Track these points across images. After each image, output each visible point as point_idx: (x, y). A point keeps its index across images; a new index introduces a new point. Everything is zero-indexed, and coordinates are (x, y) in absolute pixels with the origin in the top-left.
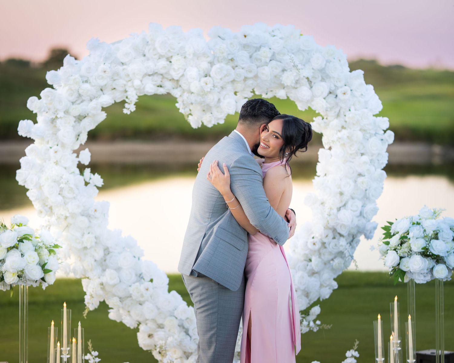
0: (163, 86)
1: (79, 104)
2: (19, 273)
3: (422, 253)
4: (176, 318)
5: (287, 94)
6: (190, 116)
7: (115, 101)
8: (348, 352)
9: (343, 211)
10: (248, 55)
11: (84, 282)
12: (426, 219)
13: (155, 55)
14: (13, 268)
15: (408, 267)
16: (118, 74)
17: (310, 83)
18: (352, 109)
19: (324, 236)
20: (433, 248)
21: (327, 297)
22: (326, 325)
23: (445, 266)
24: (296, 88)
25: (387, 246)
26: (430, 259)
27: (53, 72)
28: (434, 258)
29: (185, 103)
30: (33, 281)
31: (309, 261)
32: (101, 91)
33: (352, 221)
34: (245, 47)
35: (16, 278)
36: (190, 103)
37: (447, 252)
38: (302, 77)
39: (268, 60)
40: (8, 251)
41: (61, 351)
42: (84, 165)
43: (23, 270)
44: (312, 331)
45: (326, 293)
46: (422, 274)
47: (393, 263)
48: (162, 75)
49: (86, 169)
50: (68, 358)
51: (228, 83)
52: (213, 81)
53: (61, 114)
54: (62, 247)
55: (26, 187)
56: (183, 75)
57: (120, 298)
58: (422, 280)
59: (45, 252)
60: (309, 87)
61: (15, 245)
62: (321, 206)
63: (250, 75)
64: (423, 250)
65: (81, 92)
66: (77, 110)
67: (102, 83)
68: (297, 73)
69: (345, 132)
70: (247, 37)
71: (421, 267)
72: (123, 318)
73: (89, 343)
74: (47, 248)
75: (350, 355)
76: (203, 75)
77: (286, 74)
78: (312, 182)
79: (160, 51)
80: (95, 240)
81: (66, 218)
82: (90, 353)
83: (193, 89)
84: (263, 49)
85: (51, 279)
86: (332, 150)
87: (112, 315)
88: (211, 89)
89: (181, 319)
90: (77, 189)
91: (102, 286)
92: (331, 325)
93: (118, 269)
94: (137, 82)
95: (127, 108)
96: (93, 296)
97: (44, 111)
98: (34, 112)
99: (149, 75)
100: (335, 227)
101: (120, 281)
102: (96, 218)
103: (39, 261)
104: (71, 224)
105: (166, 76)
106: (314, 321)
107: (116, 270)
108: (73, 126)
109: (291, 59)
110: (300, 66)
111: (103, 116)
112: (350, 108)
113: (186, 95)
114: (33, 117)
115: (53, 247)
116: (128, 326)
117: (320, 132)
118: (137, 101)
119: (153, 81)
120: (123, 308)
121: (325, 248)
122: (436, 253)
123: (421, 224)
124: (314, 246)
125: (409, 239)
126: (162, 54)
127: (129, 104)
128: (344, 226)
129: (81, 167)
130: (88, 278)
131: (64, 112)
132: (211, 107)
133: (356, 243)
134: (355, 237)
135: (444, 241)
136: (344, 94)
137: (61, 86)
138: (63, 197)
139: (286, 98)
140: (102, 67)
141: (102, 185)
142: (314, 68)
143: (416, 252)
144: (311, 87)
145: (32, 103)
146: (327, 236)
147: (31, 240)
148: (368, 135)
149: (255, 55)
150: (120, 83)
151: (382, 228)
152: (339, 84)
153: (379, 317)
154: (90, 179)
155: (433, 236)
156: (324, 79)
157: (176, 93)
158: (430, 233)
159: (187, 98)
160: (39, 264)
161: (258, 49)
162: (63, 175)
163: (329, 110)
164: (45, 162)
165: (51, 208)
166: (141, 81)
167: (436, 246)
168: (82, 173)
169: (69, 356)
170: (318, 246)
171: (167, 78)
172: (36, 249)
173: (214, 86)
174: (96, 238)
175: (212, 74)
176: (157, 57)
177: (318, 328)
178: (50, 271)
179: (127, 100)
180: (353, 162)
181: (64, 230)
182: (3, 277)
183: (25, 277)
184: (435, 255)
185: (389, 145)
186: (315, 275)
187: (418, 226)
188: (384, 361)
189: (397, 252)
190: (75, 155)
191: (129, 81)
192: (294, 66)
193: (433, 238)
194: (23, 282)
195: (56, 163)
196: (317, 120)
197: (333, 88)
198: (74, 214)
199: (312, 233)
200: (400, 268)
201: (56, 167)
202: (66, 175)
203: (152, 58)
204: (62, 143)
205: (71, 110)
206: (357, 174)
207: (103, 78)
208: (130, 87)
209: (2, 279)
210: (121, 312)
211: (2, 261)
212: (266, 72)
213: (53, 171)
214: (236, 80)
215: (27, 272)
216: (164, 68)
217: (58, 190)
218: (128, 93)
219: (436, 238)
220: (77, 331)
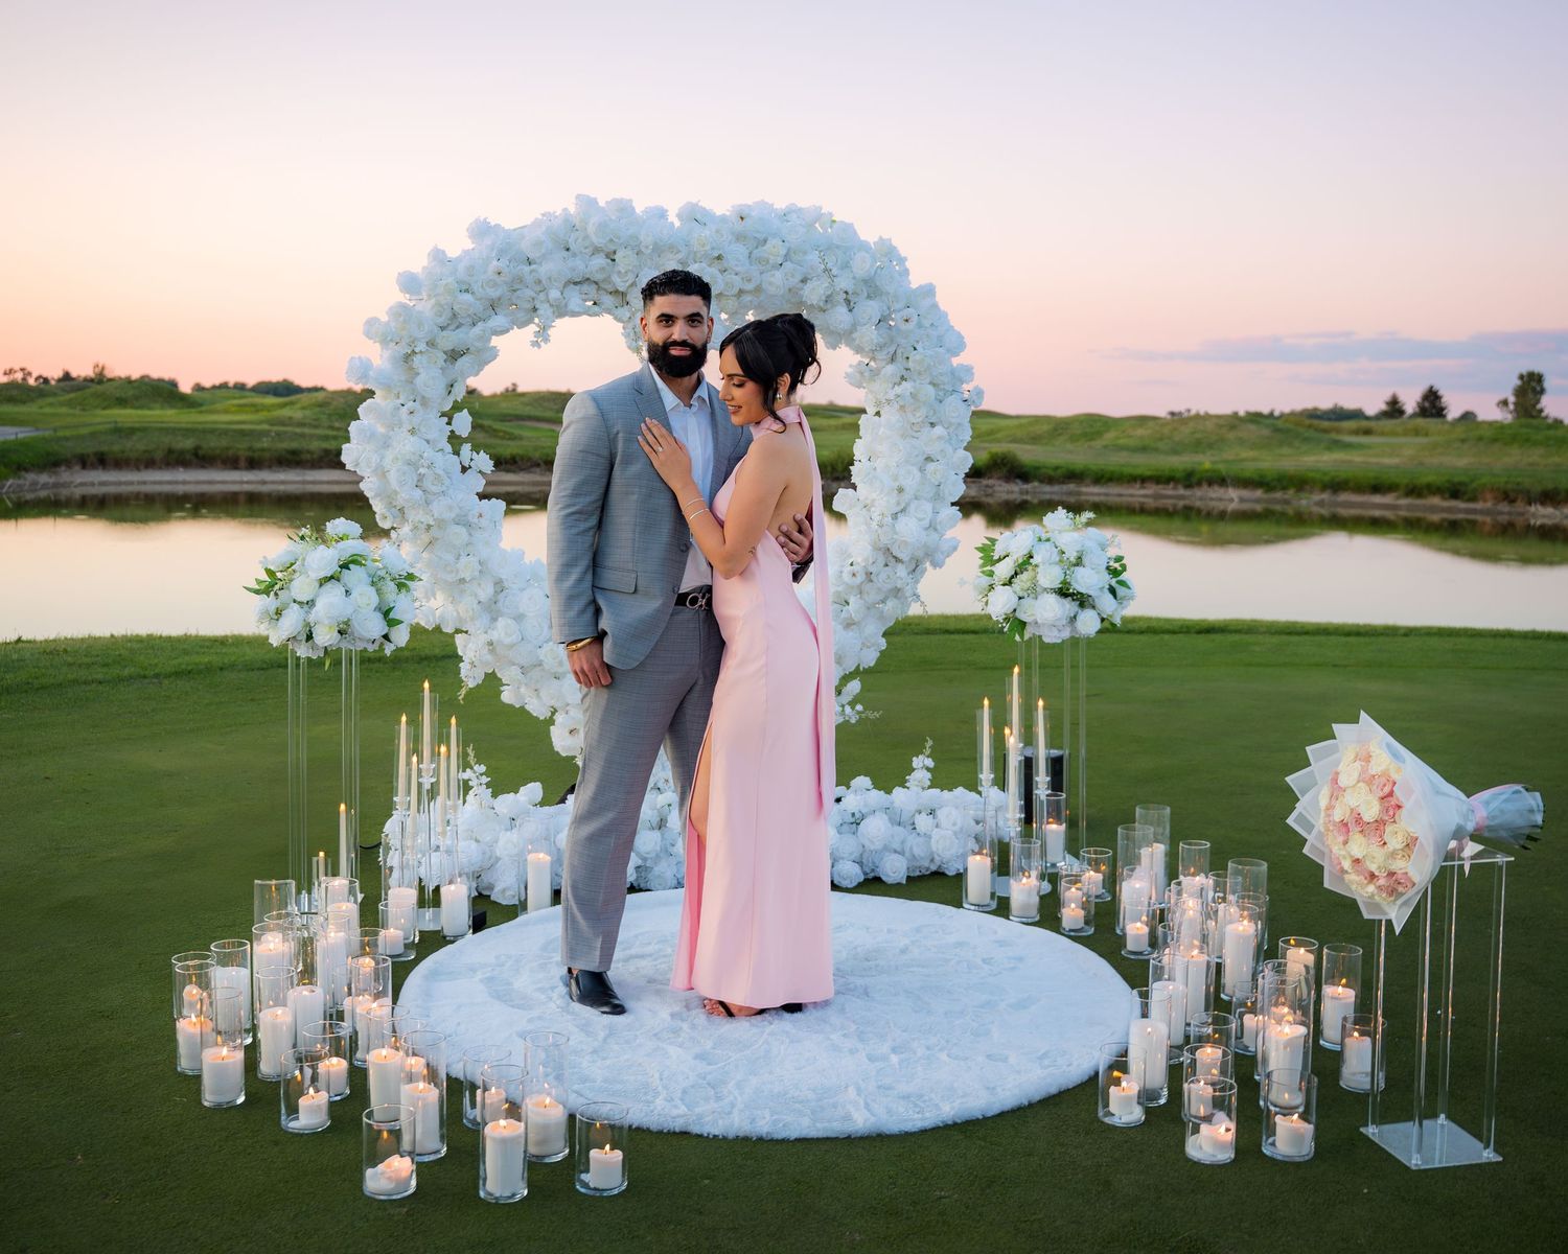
0: (598, 302)
1: (454, 330)
2: (341, 626)
3: (1058, 590)
8: (914, 758)
9: (902, 518)
10: (746, 252)
11: (459, 639)
12: (1060, 532)
13: (586, 248)
14: (330, 617)
15: (1033, 615)
16: (520, 280)
17: (848, 302)
18: (921, 348)
19: (870, 561)
20: (1076, 581)
21: (871, 663)
22: (871, 712)
23: (1094, 612)
24: (826, 310)
25: (988, 578)
26: (1072, 601)
28: (1077, 600)
30: (368, 641)
31: (844, 604)
32: (491, 310)
33: (917, 537)
34: (741, 237)
35: (336, 633)
37: (1100, 589)
38: (836, 290)
39: (780, 261)
40: (321, 585)
41: (419, 771)
42: (460, 437)
43: (349, 620)
44: (850, 723)
45: (870, 658)
46: (1055, 626)
47: (1008, 606)
48: (596, 283)
49: (464, 444)
50: (432, 783)
53: (421, 347)
54: (421, 580)
55: (359, 473)
56: (633, 283)
57: (523, 668)
58: (1055, 636)
59: (392, 586)
60: (848, 309)
61: (334, 574)
62: (865, 510)
63: (749, 287)
64: (1061, 585)
65: (456, 308)
66: (450, 340)
67: (494, 293)
68: (829, 282)
69: (907, 386)
70: (745, 220)
71: (1056, 614)
72: (525, 701)
73: (470, 750)
74: (393, 580)
75: (921, 765)
77: (810, 285)
79: (597, 241)
80: (479, 567)
81: (429, 527)
82: (472, 768)
84: (772, 242)
85: (401, 637)
86: (881, 417)
87: (507, 696)
90: (449, 477)
91: (491, 648)
93: (519, 618)
94: (554, 294)
96: (474, 662)
97: (391, 340)
99: (575, 283)
100: (889, 546)
101: (522, 639)
102: (480, 527)
103: (379, 604)
104: (437, 539)
105: (602, 285)
106: (853, 708)
107: (514, 619)
108: (443, 369)
109: (821, 258)
110: (835, 271)
112: (915, 344)
115: (406, 578)
116: (534, 714)
119: (581, 293)
120: (526, 685)
121: (872, 581)
122: (1083, 590)
123: (1052, 540)
125: (1036, 566)
126: (600, 246)
128: (905, 543)
129: (455, 440)
130: (466, 632)
131: (427, 343)
133: (920, 573)
134: (919, 563)
135: (1092, 569)
136: (907, 321)
137: (422, 299)
138: (424, 491)
140: (494, 265)
141: (492, 472)
142: (857, 276)
143: (1046, 589)
144: (852, 309)
145: (371, 328)
147: (364, 565)
148: (941, 394)
149: (757, 253)
150: (524, 294)
152: (897, 305)
153: (986, 702)
154: (471, 460)
155: (1075, 561)
156: (872, 296)
157: (621, 315)
158: (1072, 556)
160: (378, 609)
161: (762, 242)
162: (424, 453)
163: (878, 348)
164: (393, 430)
165: (401, 510)
167: (1081, 578)
168: (457, 453)
169: (434, 780)
170: (860, 578)
171: (605, 290)
172: (372, 582)
174: (480, 563)
176: (591, 249)
177: (857, 717)
178: (399, 622)
180: (917, 438)
181: (424, 550)
182: (311, 634)
183: (353, 633)
184: (1079, 593)
186: (853, 627)
187: (1048, 543)
189: (1013, 588)
190: (446, 419)
191: (542, 291)
192: (825, 270)
193: (1076, 565)
194: (349, 641)
195: (412, 432)
197: (886, 313)
198: (443, 520)
199: (850, 556)
200: (1017, 614)
201: (412, 439)
202: (429, 453)
203: (581, 252)
204: (423, 397)
205: (438, 341)
206: (925, 456)
207: (495, 285)
208: (542, 302)
209: (310, 637)
210: (523, 690)
211: (311, 603)
212: (777, 281)
213: (406, 445)
214: (726, 293)
215: (356, 625)
216: (602, 269)
217: (416, 479)
218: (540, 312)
219: (1079, 562)
220: (449, 734)
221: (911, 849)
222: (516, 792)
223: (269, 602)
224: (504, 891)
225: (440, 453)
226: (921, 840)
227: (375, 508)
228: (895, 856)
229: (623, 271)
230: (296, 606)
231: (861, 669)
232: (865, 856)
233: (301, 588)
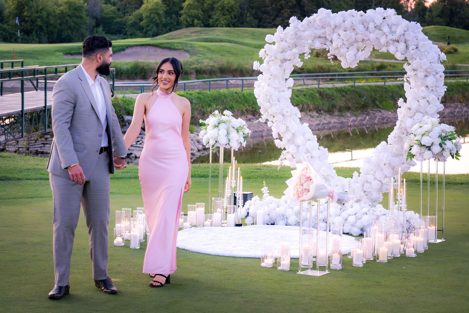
0: (326, 44)
5: (387, 50)
7: (300, 53)
27: (270, 35)
30: (224, 145)
38: (389, 39)
56: (332, 38)
63: (366, 38)
66: (281, 57)
68: (386, 37)
70: (362, 16)
73: (264, 182)
82: (264, 188)
88: (341, 46)
94: (310, 41)
95: (306, 56)
99: (317, 38)
108: (280, 65)
110: (387, 33)
118: (310, 52)
119: (319, 41)
124: (396, 138)
145: (261, 52)
146: (403, 133)
150: (302, 42)
166: (313, 41)
171: (328, 40)
187: (422, 128)
191: (306, 40)
195: (269, 85)
198: (276, 113)
200: (411, 152)
202: (272, 92)
204: (273, 74)
208: (306, 44)
212: (372, 37)
216: (323, 33)
218: (305, 47)
220: (237, 172)
229: (328, 34)
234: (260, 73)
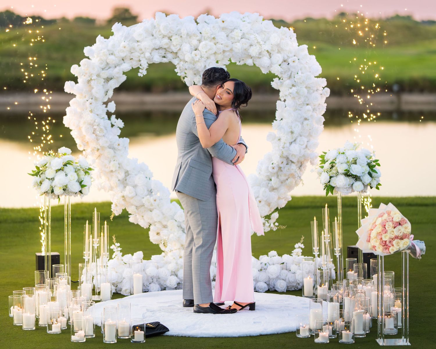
0: (166, 57)
1: (107, 70)
2: (64, 187)
3: (345, 174)
4: (176, 221)
5: (253, 62)
6: (185, 78)
7: (132, 68)
8: (297, 244)
9: (293, 144)
10: (225, 35)
12: (349, 150)
13: (160, 35)
14: (60, 184)
15: (336, 184)
16: (134, 49)
17: (270, 54)
18: (300, 73)
19: (280, 162)
20: (352, 170)
21: (283, 206)
22: (282, 226)
23: (361, 182)
24: (260, 58)
25: (322, 169)
26: (351, 178)
27: (88, 47)
28: (354, 178)
29: (181, 69)
30: (74, 193)
31: (270, 180)
32: (122, 61)
33: (300, 152)
34: (223, 29)
35: (62, 190)
36: (185, 68)
37: (363, 173)
38: (263, 50)
39: (239, 38)
40: (56, 172)
41: (93, 241)
42: (111, 112)
43: (67, 185)
44: (273, 230)
45: (283, 204)
46: (345, 188)
47: (326, 180)
48: (165, 49)
49: (113, 115)
50: (98, 247)
51: (212, 54)
52: (201, 53)
53: (94, 77)
54: (94, 170)
55: (70, 128)
56: (180, 49)
57: (137, 207)
58: (345, 192)
59: (82, 173)
60: (269, 57)
61: (61, 168)
62: (278, 141)
63: (227, 49)
64: (346, 172)
65: (108, 61)
66: (105, 74)
67: (123, 55)
68: (260, 47)
69: (294, 89)
70: (224, 22)
71: (344, 183)
72: (139, 221)
73: (114, 237)
74: (83, 170)
75: (298, 247)
76: (194, 49)
77: (252, 48)
78: (272, 124)
79: (164, 32)
80: (119, 166)
81: (98, 150)
82: (114, 244)
83: (186, 59)
84: (236, 31)
85: (86, 192)
86: (286, 102)
87: (131, 219)
88: (199, 59)
89: (179, 221)
90: (106, 129)
91: (123, 198)
92: (286, 226)
93: (135, 186)
94: (147, 55)
95: (140, 73)
96: (117, 205)
97: (82, 75)
98: (75, 76)
99: (156, 49)
100: (288, 156)
101: (136, 195)
102: (119, 150)
103: (78, 179)
104: (102, 155)
105: (168, 50)
106: (274, 224)
107: (134, 187)
108: (103, 85)
109: (255, 38)
110: (262, 43)
111: (124, 78)
112: (298, 71)
113: (182, 63)
114: (75, 79)
115: (88, 170)
116: (142, 226)
117: (278, 89)
118: (148, 67)
119: (159, 53)
120: (139, 214)
121: (282, 171)
122: (354, 173)
123: (345, 153)
124: (273, 169)
125: (336, 164)
126: (165, 34)
127: (142, 69)
128: (295, 155)
129: (109, 115)
131: (97, 76)
132: (200, 72)
133: (304, 168)
134: (302, 163)
135: (361, 165)
136: (294, 62)
137: (94, 57)
138: (96, 135)
139: (253, 65)
140: (123, 44)
141: (123, 127)
142: (272, 44)
143: (341, 173)
144: (271, 57)
145: (74, 70)
146: (282, 163)
147: (72, 165)
148: (312, 91)
149: (230, 34)
150: (136, 55)
151: (320, 156)
152: (290, 55)
153: (315, 218)
154: (115, 122)
155: (353, 162)
156: (280, 51)
157: (175, 62)
158: (351, 159)
159: (183, 65)
160: (78, 181)
161: (232, 31)
162: (96, 120)
163: (283, 73)
164: (83, 110)
165: (88, 142)
166: (151, 53)
167: (355, 169)
168: (109, 118)
169: (98, 245)
170: (276, 169)
171: (169, 51)
172: (75, 171)
173: (201, 57)
174: (119, 164)
175: (200, 48)
176: (161, 36)
177: (277, 228)
178: (86, 186)
179: (141, 67)
180: (301, 110)
181: (96, 159)
182: (53, 190)
183: (68, 190)
184: (354, 175)
185: (327, 98)
186: (274, 191)
187: (343, 155)
188: (318, 249)
189: (328, 173)
190: (105, 105)
191: (142, 53)
192: (258, 42)
193: (353, 164)
194: (67, 193)
195: (91, 111)
196: (276, 80)
197: (286, 58)
198: (104, 147)
199: (272, 161)
200: (330, 184)
201: (91, 114)
202: (98, 120)
203: (158, 37)
204: (95, 97)
205: (101, 74)
206: (304, 118)
207: (123, 51)
208: (142, 57)
209: (52, 191)
210: (138, 216)
211: (53, 179)
212: (238, 47)
213: (89, 117)
214: (218, 52)
215: (69, 187)
216: (167, 44)
217: (92, 130)
218: (142, 62)
219: (355, 163)
220: (104, 228)
221: (289, 279)
222: (133, 255)
223: (37, 179)
224: (126, 290)
225: (102, 120)
226: (293, 275)
227: (77, 142)
228: (282, 281)
229: (175, 44)
230: (47, 180)
231: (279, 208)
232: (271, 281)
233: (49, 173)
234: (73, 96)
